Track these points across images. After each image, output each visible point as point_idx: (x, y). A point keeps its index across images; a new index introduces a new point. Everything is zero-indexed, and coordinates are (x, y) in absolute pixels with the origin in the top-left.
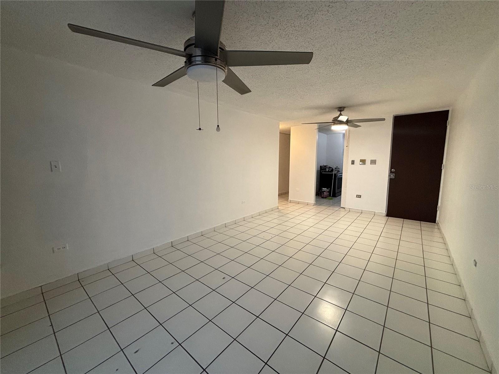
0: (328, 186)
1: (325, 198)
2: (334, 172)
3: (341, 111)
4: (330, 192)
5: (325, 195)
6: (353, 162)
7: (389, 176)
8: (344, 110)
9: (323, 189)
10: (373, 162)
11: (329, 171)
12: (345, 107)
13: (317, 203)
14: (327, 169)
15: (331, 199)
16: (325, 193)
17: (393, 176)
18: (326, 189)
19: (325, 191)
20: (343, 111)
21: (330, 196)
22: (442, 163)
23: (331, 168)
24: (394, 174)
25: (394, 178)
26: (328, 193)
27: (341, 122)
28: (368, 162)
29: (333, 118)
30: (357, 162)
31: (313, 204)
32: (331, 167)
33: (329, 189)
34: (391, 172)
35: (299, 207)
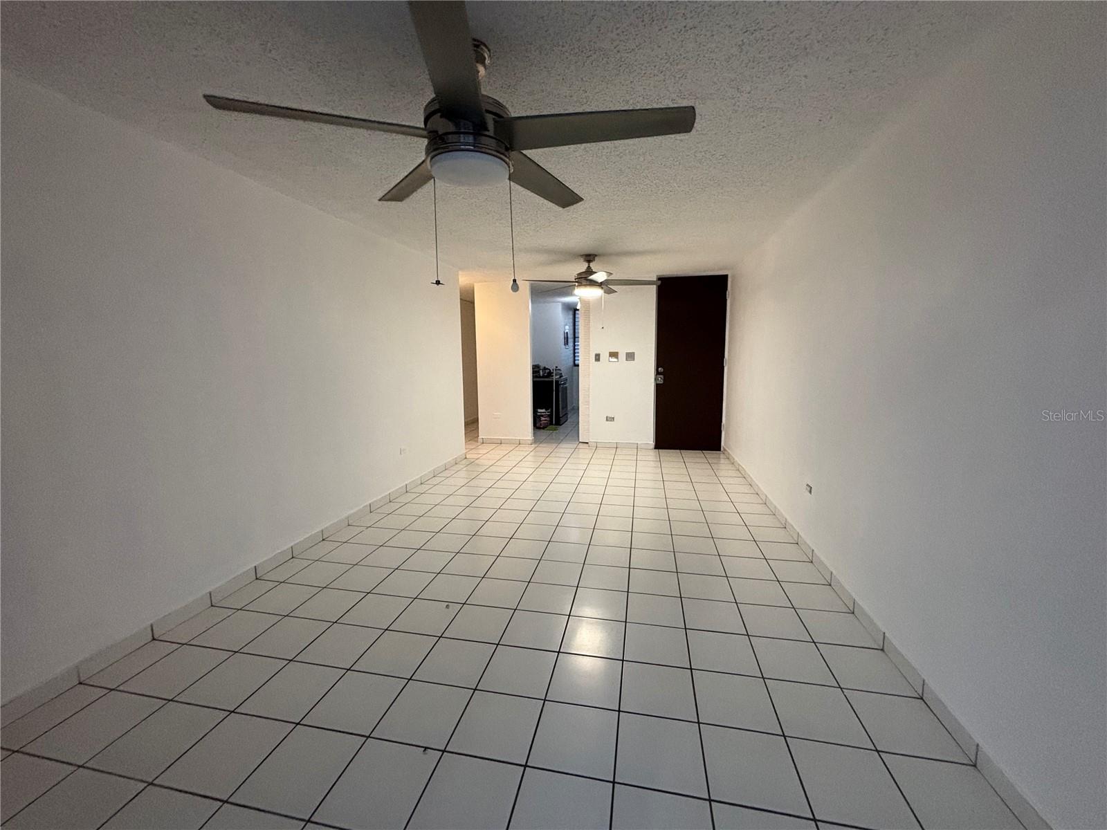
0: (547, 406)
1: (543, 428)
2: (555, 378)
3: (589, 262)
4: (550, 416)
5: (545, 423)
6: (598, 358)
7: (656, 379)
8: (594, 260)
9: (539, 410)
10: (630, 356)
11: (543, 375)
12: (596, 255)
13: (536, 440)
14: (541, 371)
15: (555, 430)
16: (543, 419)
17: (661, 381)
18: (544, 410)
19: (542, 416)
20: (594, 263)
21: (551, 423)
22: (724, 357)
23: (547, 369)
24: (662, 376)
25: (662, 382)
26: (548, 419)
27: (593, 283)
28: (622, 356)
29: (578, 274)
30: (605, 356)
31: (530, 442)
32: (547, 367)
33: (549, 411)
34: (658, 373)
35: (506, 450)
